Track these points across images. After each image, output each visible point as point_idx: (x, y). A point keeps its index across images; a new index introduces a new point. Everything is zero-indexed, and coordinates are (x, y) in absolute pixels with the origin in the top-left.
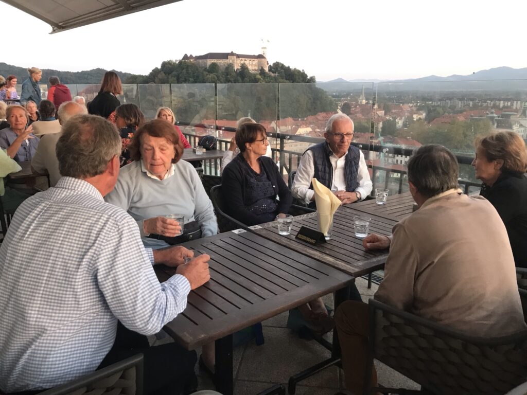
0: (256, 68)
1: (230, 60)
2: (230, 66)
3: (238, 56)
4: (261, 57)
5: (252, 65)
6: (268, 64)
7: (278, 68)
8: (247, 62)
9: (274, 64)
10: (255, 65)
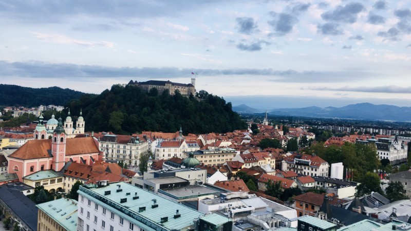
0: (186, 93)
1: (166, 87)
2: (167, 91)
3: (173, 84)
4: (190, 85)
5: (183, 91)
6: (195, 91)
7: (203, 94)
8: (180, 89)
9: (200, 91)
10: (186, 91)
